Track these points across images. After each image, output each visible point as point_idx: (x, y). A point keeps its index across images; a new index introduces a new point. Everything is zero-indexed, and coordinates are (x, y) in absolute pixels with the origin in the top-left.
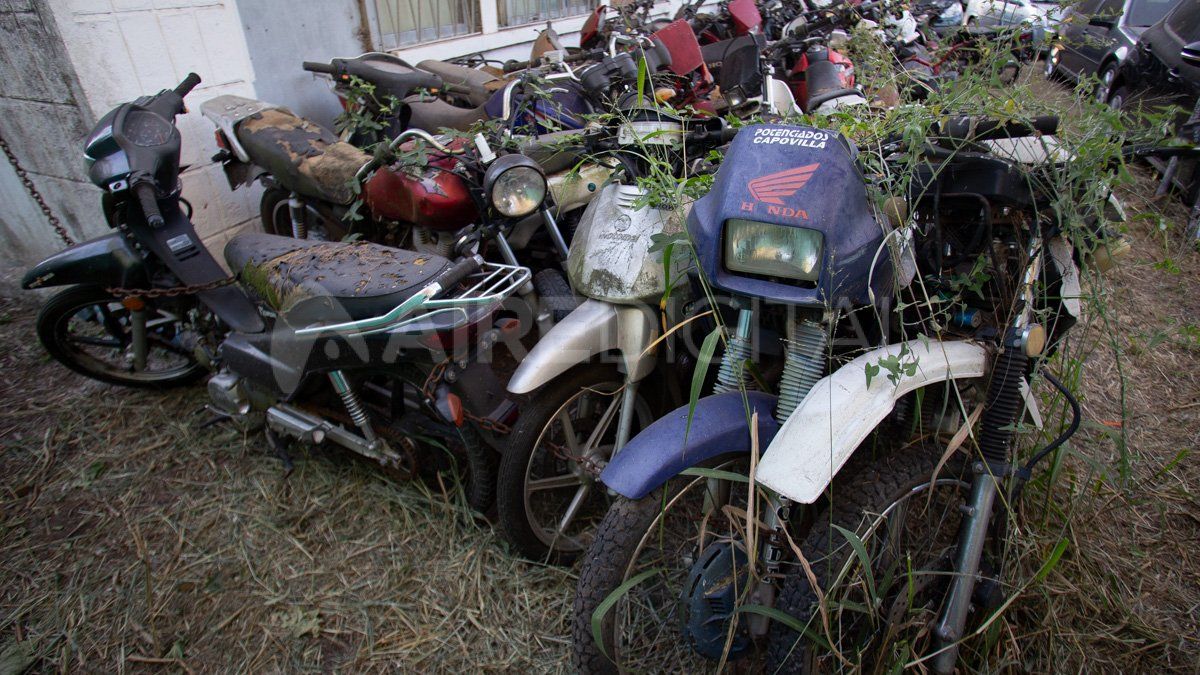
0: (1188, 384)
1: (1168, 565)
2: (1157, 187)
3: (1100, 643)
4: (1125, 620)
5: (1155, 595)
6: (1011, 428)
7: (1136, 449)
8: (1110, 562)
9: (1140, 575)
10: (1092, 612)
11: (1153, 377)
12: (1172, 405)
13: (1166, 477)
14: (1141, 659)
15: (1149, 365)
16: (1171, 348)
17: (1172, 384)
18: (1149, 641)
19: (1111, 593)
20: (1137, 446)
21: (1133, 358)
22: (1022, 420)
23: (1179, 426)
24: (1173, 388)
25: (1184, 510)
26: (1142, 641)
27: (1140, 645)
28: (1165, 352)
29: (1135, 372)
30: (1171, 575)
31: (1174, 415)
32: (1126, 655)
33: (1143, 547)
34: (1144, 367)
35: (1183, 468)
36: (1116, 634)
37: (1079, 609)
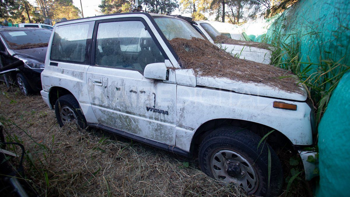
0: (47, 124)
1: (71, 159)
2: (6, 86)
3: (73, 184)
4: (72, 175)
5: (74, 166)
6: (4, 160)
7: (48, 144)
8: (62, 168)
9: (68, 165)
10: (67, 180)
11: (39, 127)
12: (48, 130)
13: (58, 144)
14: (81, 178)
15: (37, 125)
16: (39, 119)
17: (44, 126)
18: (78, 174)
19: (66, 173)
20: (48, 143)
21: (32, 126)
22: (6, 157)
23: (52, 133)
24: (45, 126)
25: (65, 147)
26: (77, 175)
27: (78, 176)
28: (38, 121)
29: (35, 129)
30: (73, 160)
31: (50, 131)
32: (78, 180)
33: (65, 160)
34: (36, 126)
35: (59, 140)
36: (73, 179)
37: (64, 183)
